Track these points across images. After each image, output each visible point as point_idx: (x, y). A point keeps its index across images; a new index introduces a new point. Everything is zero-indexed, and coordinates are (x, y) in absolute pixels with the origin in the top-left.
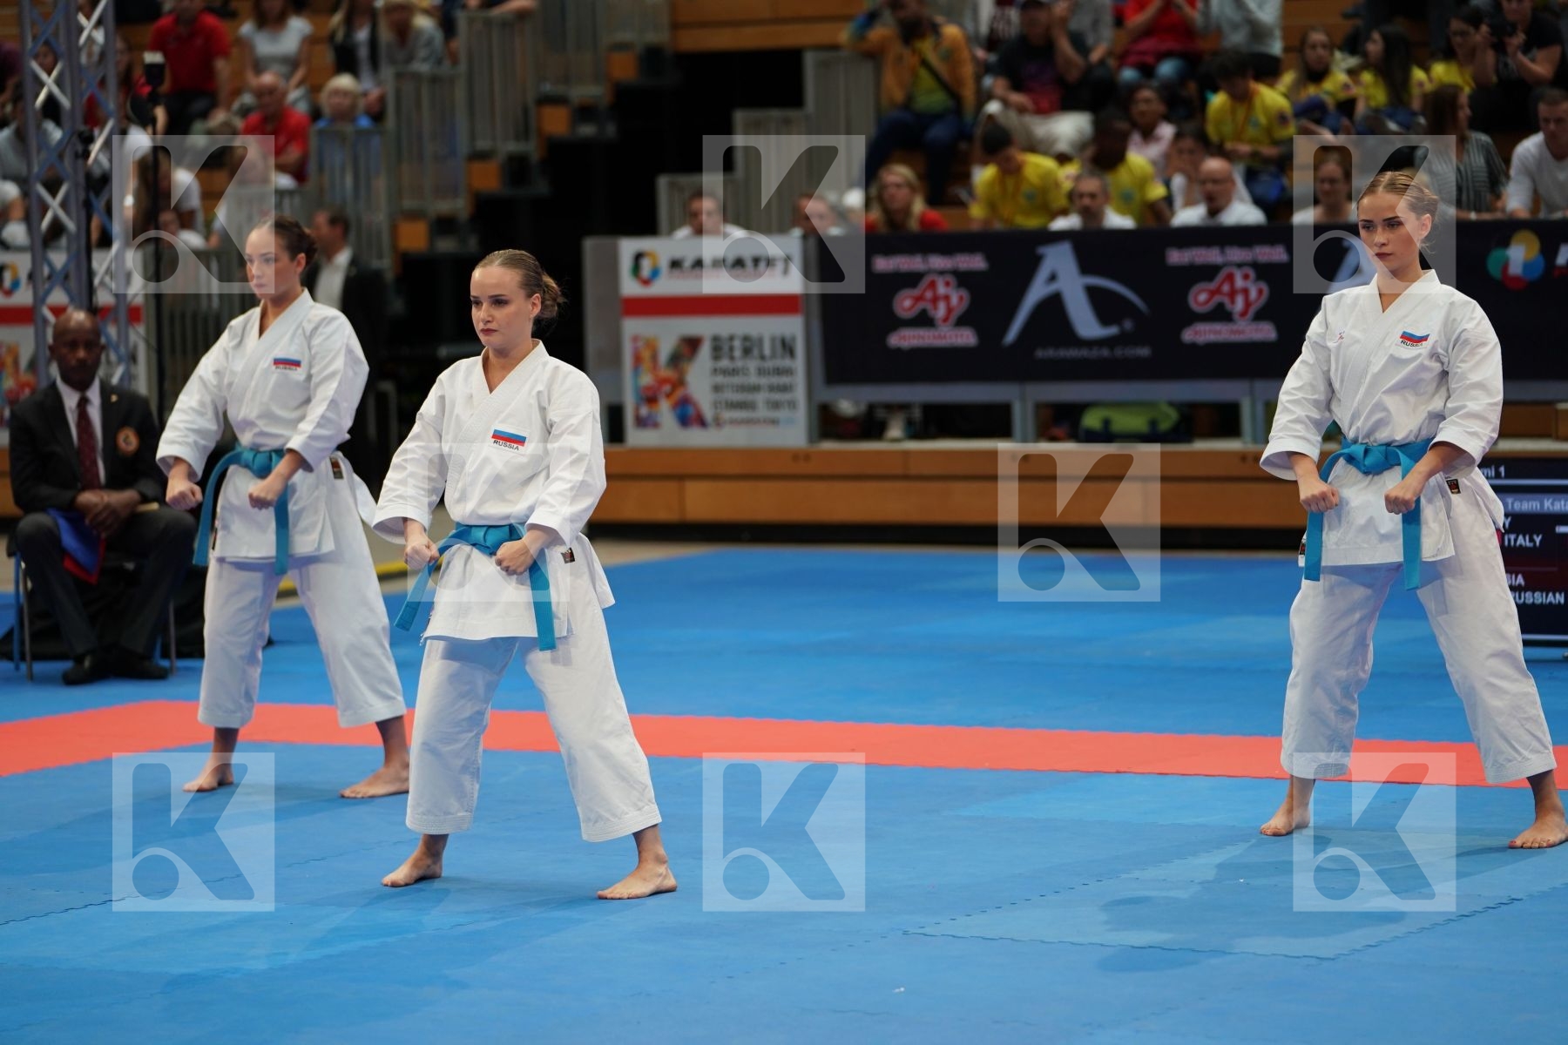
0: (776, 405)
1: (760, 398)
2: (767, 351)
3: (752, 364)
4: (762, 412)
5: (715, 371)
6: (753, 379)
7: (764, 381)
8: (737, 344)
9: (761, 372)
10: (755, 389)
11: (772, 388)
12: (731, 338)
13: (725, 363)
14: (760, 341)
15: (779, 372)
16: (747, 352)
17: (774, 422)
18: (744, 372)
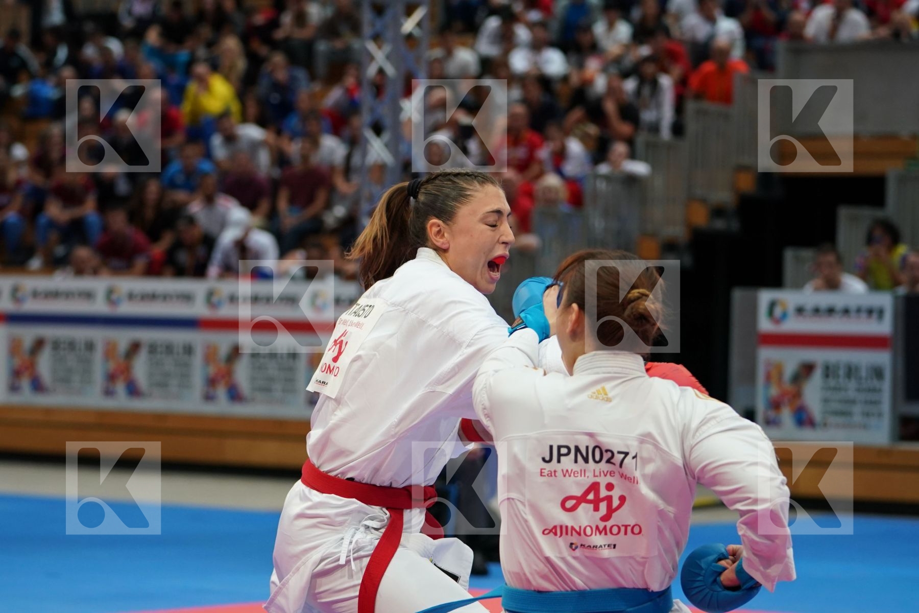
0: (867, 415)
1: (857, 409)
2: (863, 373)
3: (852, 384)
4: (857, 418)
5: (826, 388)
6: (851, 394)
7: (861, 397)
8: (842, 369)
9: (858, 390)
10: (853, 402)
11: (866, 402)
12: (837, 367)
13: (832, 382)
14: (857, 369)
15: (871, 390)
16: (849, 375)
17: (865, 427)
18: (846, 390)
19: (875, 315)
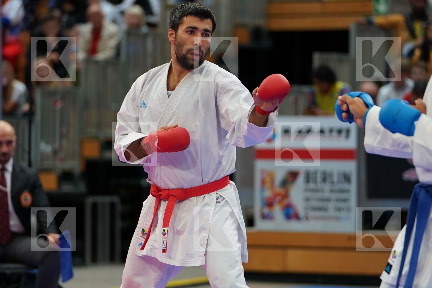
0: (339, 209)
1: (331, 205)
2: (335, 179)
3: (327, 187)
4: (331, 213)
5: (307, 190)
6: (327, 195)
7: (334, 196)
8: (319, 176)
9: (332, 191)
10: (328, 200)
11: (338, 200)
12: (316, 172)
13: (312, 186)
14: (331, 175)
15: (341, 191)
16: (324, 180)
17: (338, 218)
18: (322, 191)
19: (344, 134)
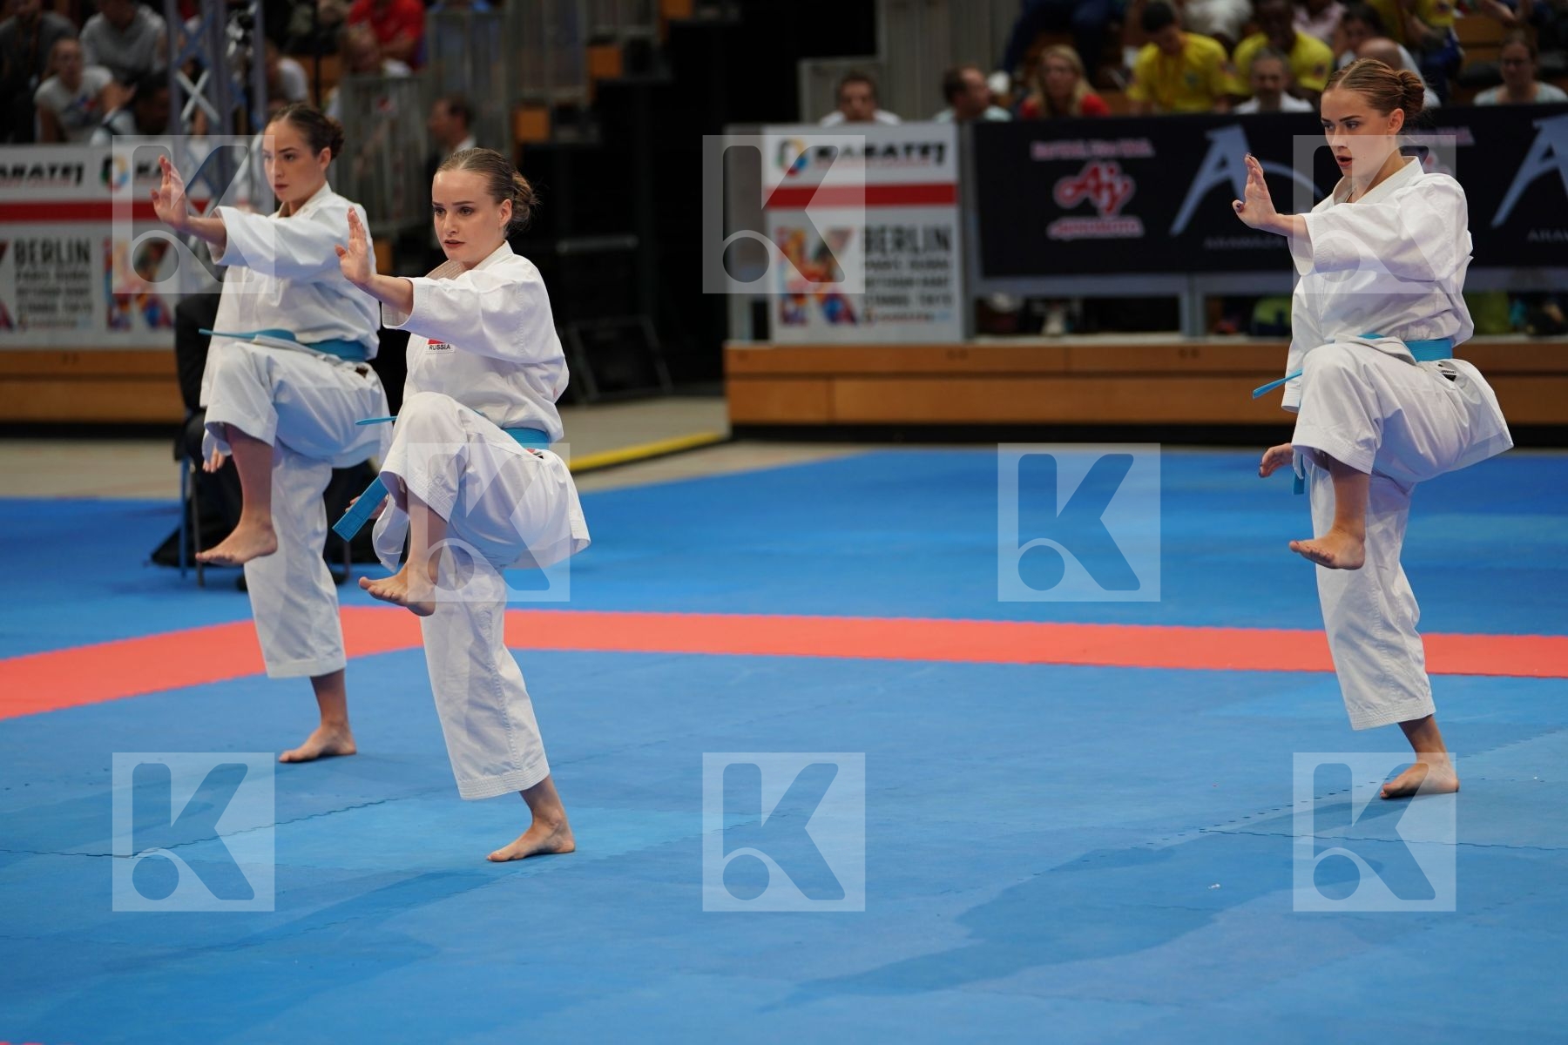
0: (929, 300)
1: (913, 293)
2: (920, 243)
3: (905, 257)
4: (915, 307)
5: (869, 265)
6: (906, 273)
7: (918, 275)
8: (889, 236)
9: (914, 265)
10: (908, 283)
11: (926, 282)
12: (883, 230)
13: (876, 256)
14: (912, 233)
15: (933, 265)
16: (899, 244)
17: (928, 318)
18: (896, 265)
19: (933, 154)
